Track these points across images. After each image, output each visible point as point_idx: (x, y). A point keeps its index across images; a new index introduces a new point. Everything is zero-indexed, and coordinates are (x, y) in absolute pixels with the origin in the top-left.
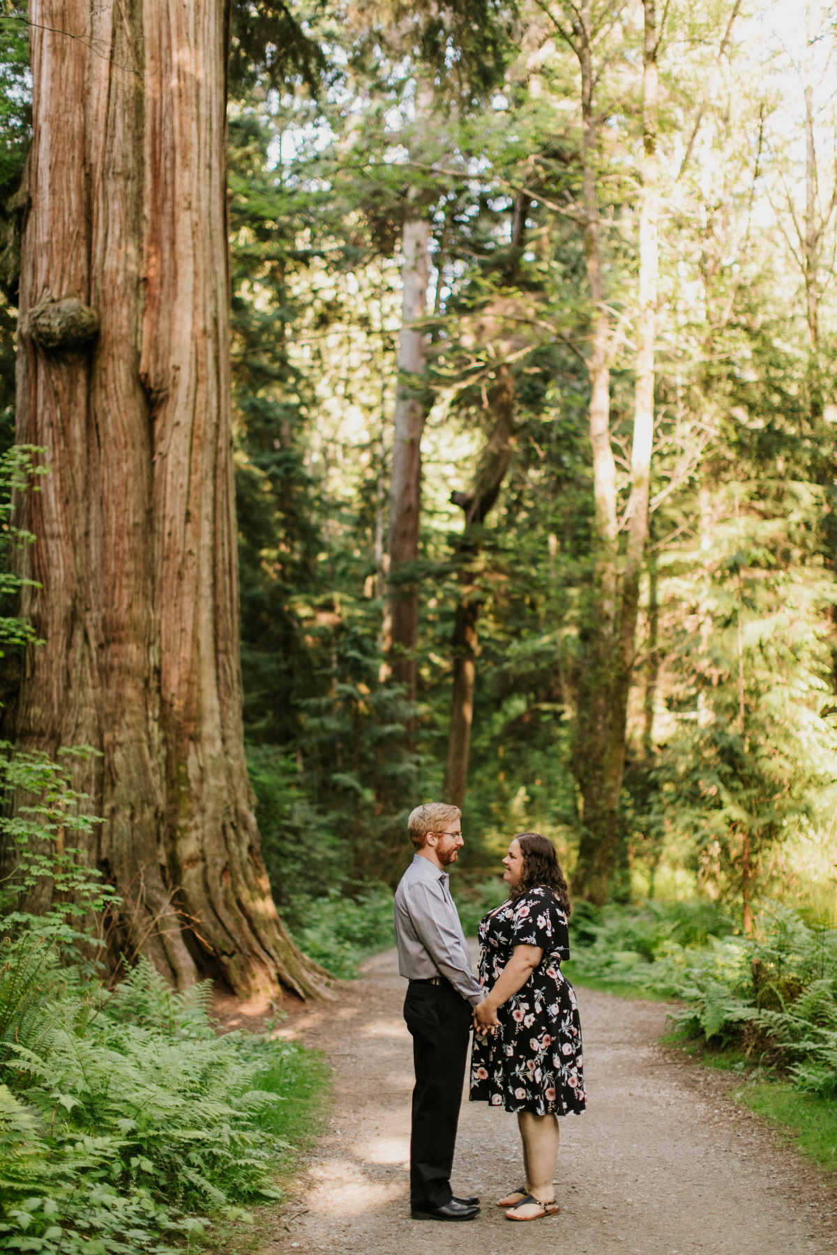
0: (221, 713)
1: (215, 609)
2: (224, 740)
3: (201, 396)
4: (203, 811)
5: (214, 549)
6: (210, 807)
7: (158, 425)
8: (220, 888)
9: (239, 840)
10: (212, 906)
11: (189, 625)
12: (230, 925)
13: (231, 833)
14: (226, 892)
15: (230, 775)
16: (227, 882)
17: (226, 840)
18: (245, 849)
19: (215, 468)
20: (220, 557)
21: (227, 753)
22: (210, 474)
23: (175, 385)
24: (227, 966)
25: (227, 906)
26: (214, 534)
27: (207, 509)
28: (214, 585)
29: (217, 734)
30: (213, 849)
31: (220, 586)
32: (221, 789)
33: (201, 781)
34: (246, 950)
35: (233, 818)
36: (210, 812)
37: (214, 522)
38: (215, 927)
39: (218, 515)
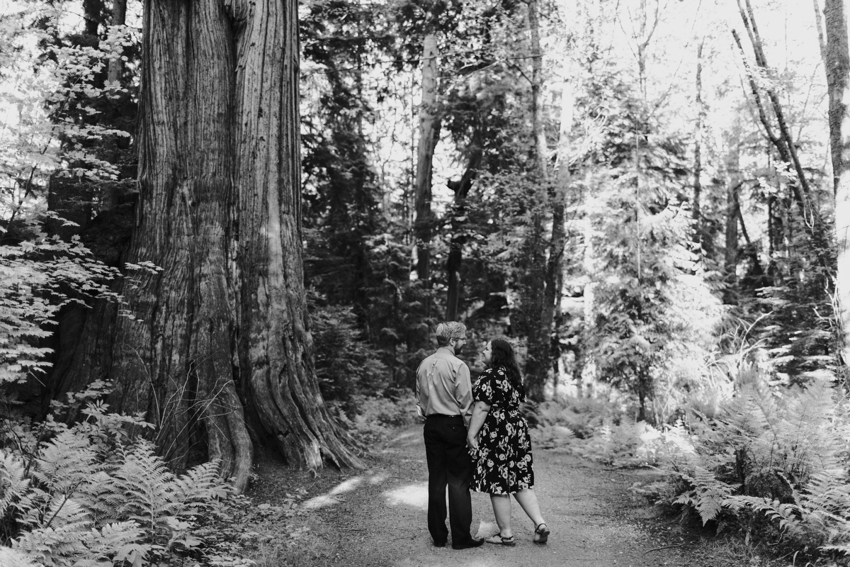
0: (284, 256)
1: (280, 181)
2: (285, 277)
3: (271, 26)
4: (268, 327)
5: (280, 138)
6: (274, 324)
7: (239, 46)
8: (279, 384)
9: (295, 350)
10: (272, 397)
11: (260, 191)
12: (285, 411)
13: (289, 343)
14: (284, 387)
15: (289, 303)
16: (285, 380)
17: (286, 349)
18: (299, 356)
19: (281, 80)
20: (285, 144)
21: (288, 286)
22: (278, 84)
23: (252, 16)
24: (283, 442)
25: (284, 397)
26: (280, 127)
27: (276, 109)
28: (279, 165)
29: (280, 272)
30: (273, 355)
31: (284, 164)
32: (282, 312)
33: (267, 305)
34: (296, 430)
35: (291, 333)
36: (273, 329)
37: (280, 119)
38: (274, 414)
39: (284, 113)
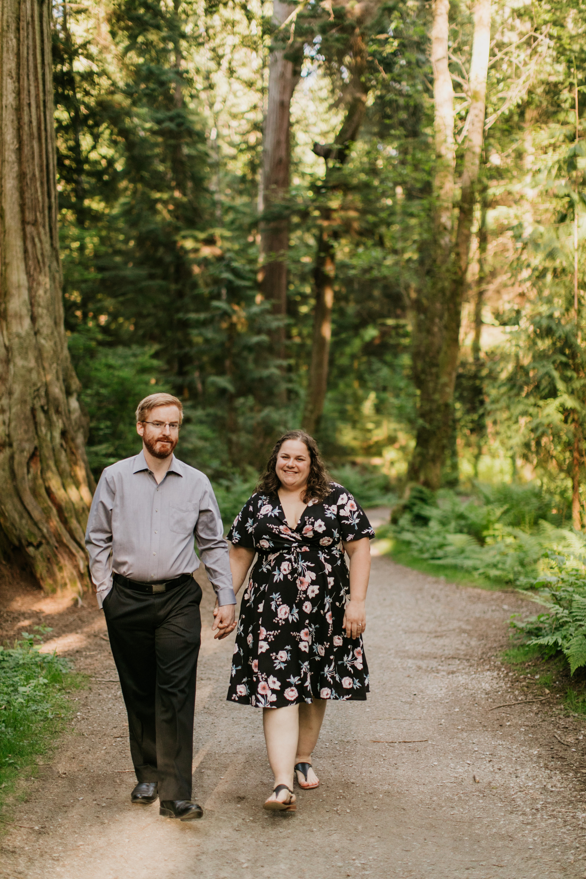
0: (30, 289)
1: (21, 176)
2: (33, 319)
4: (10, 393)
5: (18, 110)
6: (17, 389)
8: (28, 475)
9: (50, 425)
10: (18, 493)
12: (37, 514)
13: (41, 417)
14: (35, 479)
15: (40, 357)
16: (35, 468)
17: (36, 424)
18: (57, 434)
19: (18, 19)
20: (26, 119)
21: (36, 333)
22: (13, 26)
24: (34, 558)
25: (35, 493)
26: (18, 93)
27: (10, 65)
28: (19, 150)
29: (24, 311)
30: (19, 434)
31: (26, 150)
32: (30, 371)
34: (53, 541)
35: (43, 401)
36: (16, 395)
37: (18, 80)
38: (21, 517)
39: (23, 72)
